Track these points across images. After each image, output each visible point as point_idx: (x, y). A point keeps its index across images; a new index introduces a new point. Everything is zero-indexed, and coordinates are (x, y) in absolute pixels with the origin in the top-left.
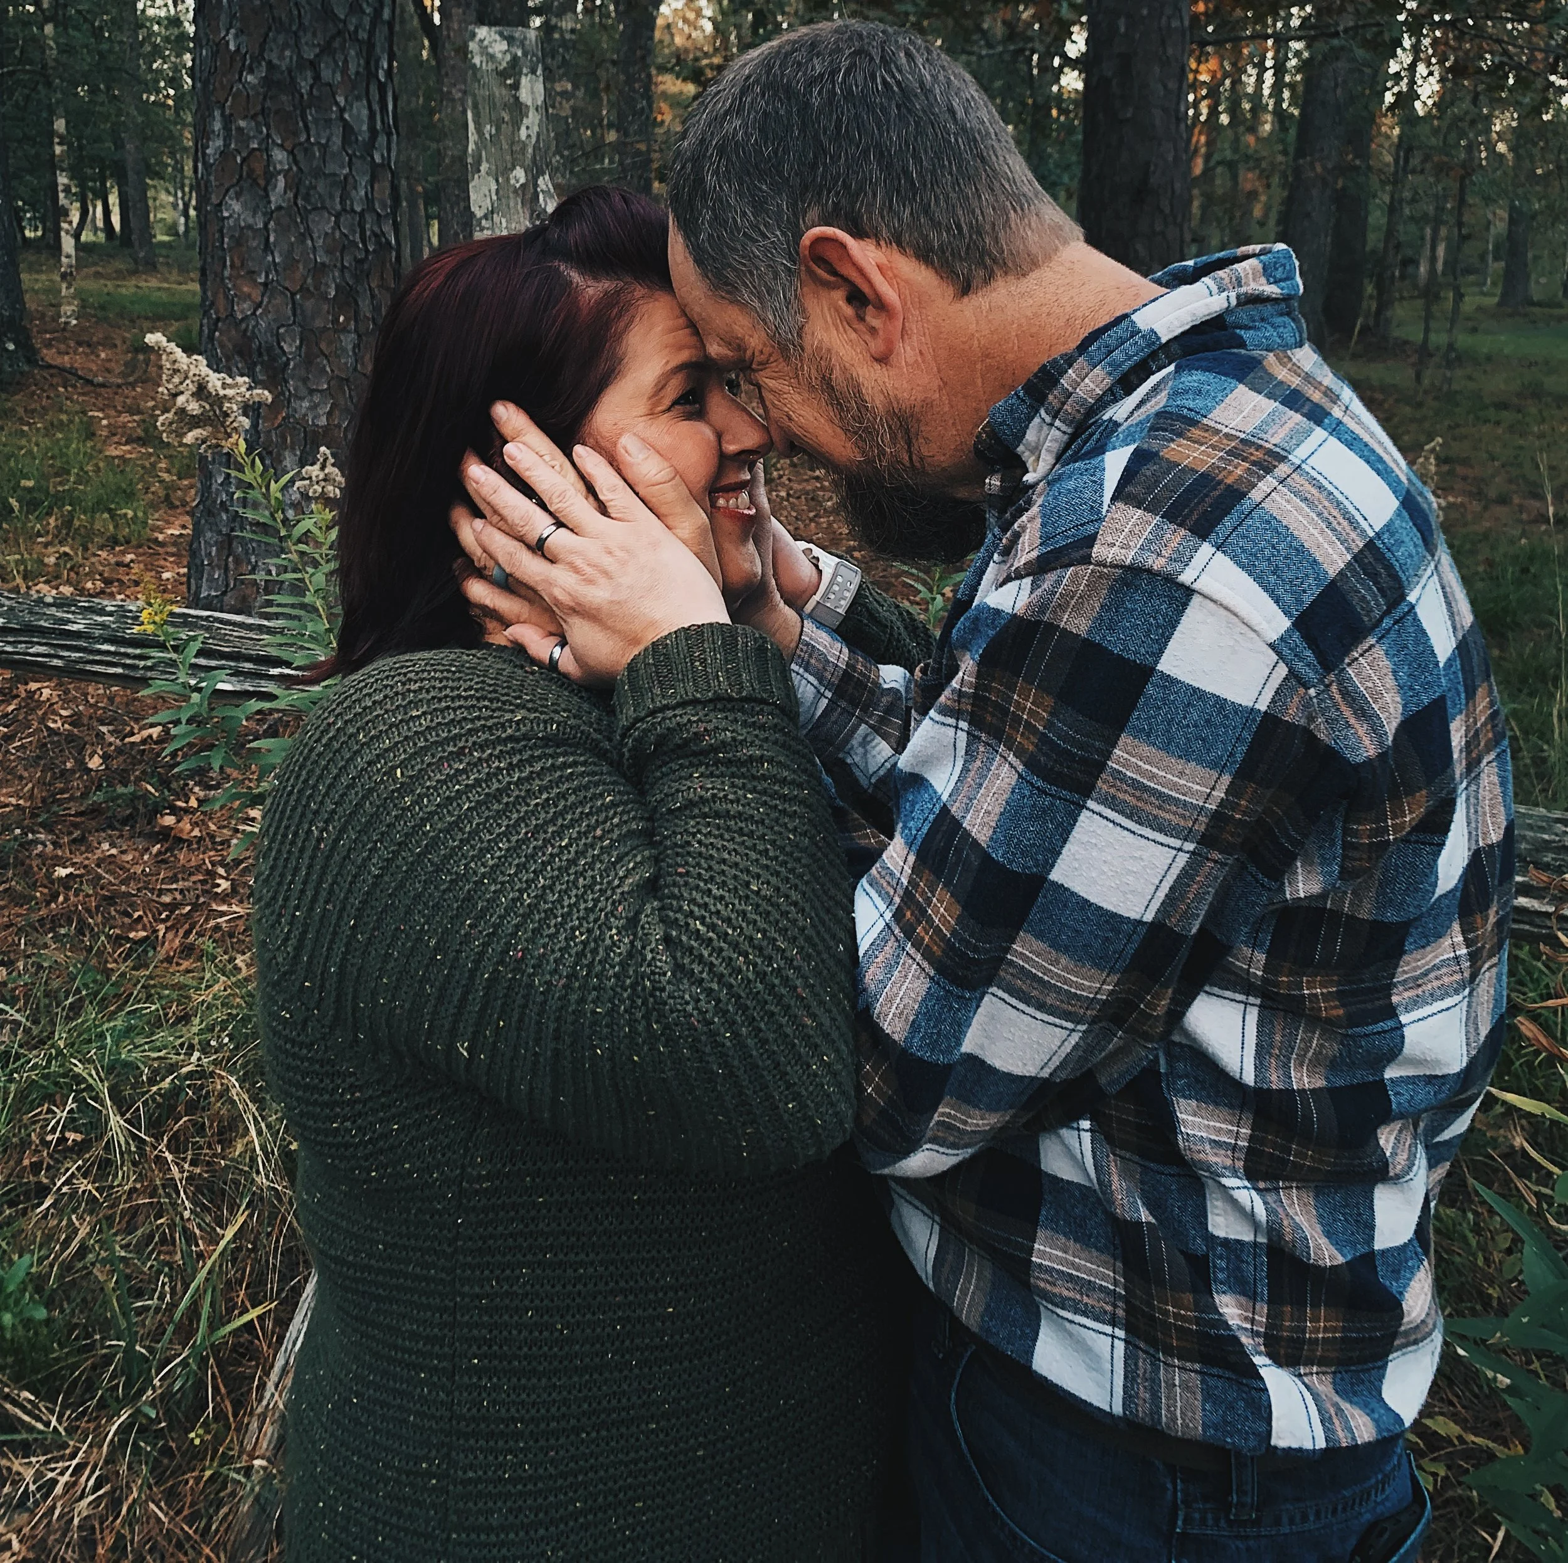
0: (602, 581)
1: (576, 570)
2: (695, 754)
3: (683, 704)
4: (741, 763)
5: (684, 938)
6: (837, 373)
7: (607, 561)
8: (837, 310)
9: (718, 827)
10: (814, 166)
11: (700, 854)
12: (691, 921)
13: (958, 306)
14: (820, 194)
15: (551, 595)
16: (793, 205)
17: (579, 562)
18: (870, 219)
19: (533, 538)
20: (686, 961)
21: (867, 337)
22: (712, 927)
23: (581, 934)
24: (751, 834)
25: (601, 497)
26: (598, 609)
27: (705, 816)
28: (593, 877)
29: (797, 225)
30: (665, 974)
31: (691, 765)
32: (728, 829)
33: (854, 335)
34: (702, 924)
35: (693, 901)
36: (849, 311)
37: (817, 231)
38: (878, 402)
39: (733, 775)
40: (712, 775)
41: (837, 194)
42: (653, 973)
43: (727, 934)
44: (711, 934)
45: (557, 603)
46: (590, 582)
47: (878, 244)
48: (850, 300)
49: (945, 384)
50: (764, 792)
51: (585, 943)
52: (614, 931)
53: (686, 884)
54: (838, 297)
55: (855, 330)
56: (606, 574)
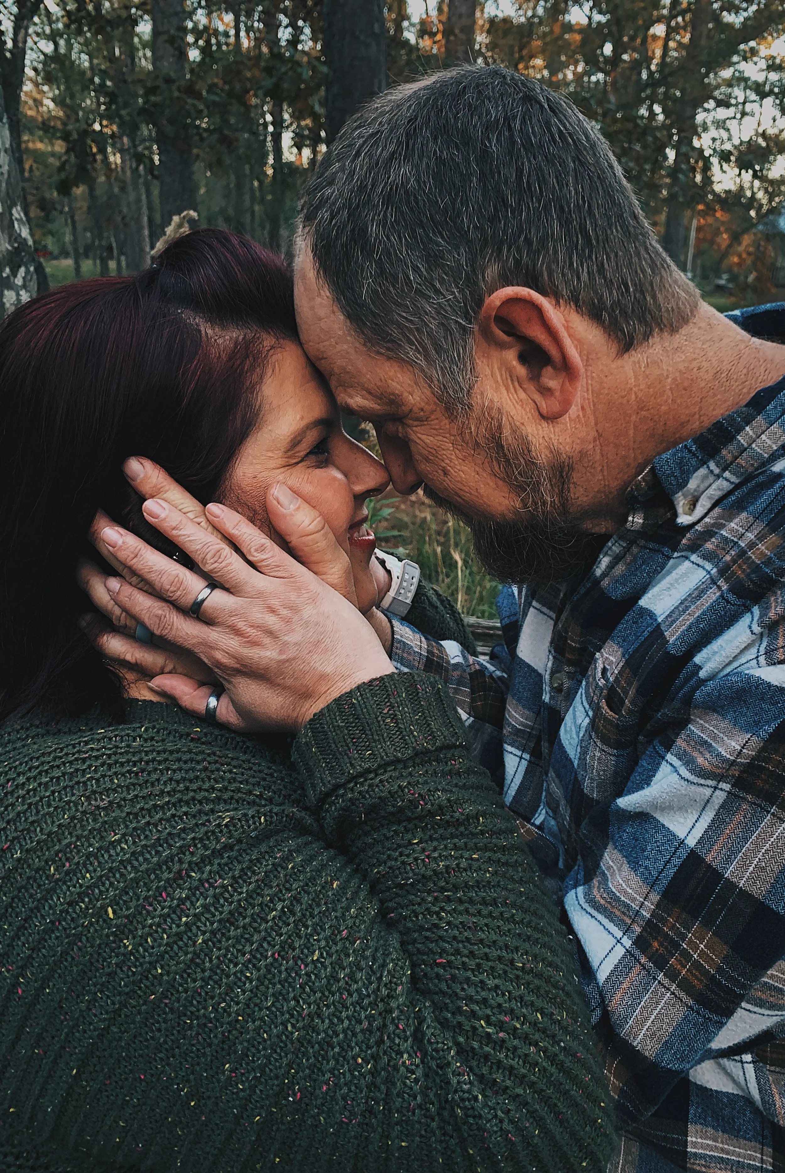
0: (267, 640)
1: (237, 632)
2: (409, 820)
3: (384, 766)
4: (458, 823)
5: (476, 1045)
6: (506, 432)
7: (271, 620)
8: (510, 371)
9: (461, 901)
10: (493, 219)
11: (455, 938)
12: (477, 1024)
13: (619, 362)
14: (500, 250)
15: (211, 658)
16: (472, 261)
17: (241, 625)
18: (550, 275)
19: (188, 600)
20: (485, 1070)
21: (537, 397)
22: (501, 1026)
23: (366, 1061)
24: (494, 903)
25: (250, 558)
26: (266, 669)
27: (443, 890)
28: (358, 991)
29: (476, 283)
30: (476, 1098)
31: (407, 830)
32: (471, 901)
33: (523, 395)
34: (489, 1023)
35: (470, 999)
36: (521, 371)
37: (510, 291)
38: (542, 457)
39: (453, 836)
40: (431, 839)
41: (519, 250)
42: (463, 1100)
43: (516, 1029)
44: (501, 1035)
45: (218, 664)
46: (254, 644)
47: (558, 303)
48: (523, 358)
49: (600, 436)
50: (485, 849)
51: (374, 1073)
52: (405, 1056)
53: (453, 978)
54: (511, 356)
55: (524, 390)
56: (270, 633)
